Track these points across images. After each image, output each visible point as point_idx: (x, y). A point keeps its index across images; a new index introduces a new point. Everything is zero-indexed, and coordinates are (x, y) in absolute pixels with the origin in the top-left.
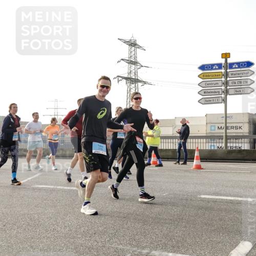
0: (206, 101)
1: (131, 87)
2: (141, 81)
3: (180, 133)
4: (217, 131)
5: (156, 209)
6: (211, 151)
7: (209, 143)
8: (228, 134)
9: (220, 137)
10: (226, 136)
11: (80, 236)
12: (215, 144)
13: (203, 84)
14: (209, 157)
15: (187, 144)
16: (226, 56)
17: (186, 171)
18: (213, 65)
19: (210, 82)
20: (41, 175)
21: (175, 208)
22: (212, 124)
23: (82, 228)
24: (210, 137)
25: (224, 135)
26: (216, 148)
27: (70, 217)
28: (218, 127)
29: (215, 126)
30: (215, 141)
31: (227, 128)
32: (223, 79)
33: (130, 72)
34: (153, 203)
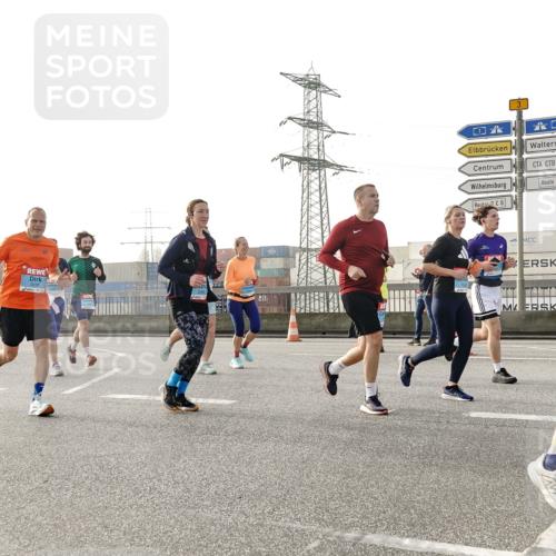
1: (311, 178)
2: (333, 165)
8: (526, 278)
9: (509, 285)
10: (523, 282)
11: (209, 503)
16: (519, 105)
18: (490, 126)
19: (485, 164)
21: (414, 441)
23: (213, 486)
25: (518, 279)
31: (523, 264)
32: (513, 157)
33: (308, 146)
34: (364, 430)
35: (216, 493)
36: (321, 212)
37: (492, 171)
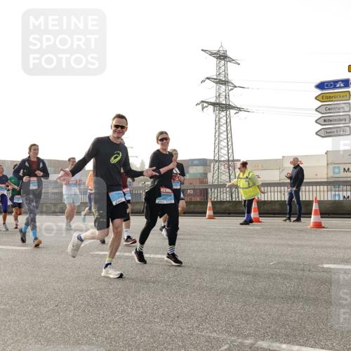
0: (327, 132)
1: (221, 116)
2: (234, 107)
4: (343, 174)
5: (260, 283)
6: (334, 202)
7: (331, 191)
9: (347, 183)
11: (158, 320)
12: (341, 193)
14: (332, 211)
17: (299, 230)
18: (336, 82)
21: (288, 283)
23: (161, 310)
24: (333, 184)
26: (341, 199)
27: (143, 294)
28: (344, 169)
29: (339, 168)
30: (341, 189)
33: (219, 95)
34: (255, 275)
35: (163, 314)
36: (227, 137)
37: (337, 110)
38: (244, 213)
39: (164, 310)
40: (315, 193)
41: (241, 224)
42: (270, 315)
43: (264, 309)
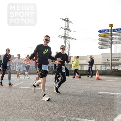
0: (102, 47)
1: (66, 41)
2: (71, 38)
3: (89, 62)
4: (107, 61)
5: (78, 98)
6: (104, 71)
7: (103, 67)
8: (112, 63)
9: (109, 65)
10: (111, 64)
11: (42, 111)
12: (106, 68)
13: (100, 39)
14: (103, 74)
15: (93, 68)
16: (111, 26)
17: (92, 80)
18: (105, 30)
19: (104, 38)
20: (24, 82)
21: (87, 98)
22: (104, 58)
23: (44, 107)
24: (104, 65)
25: (110, 63)
26: (106, 70)
27: (38, 102)
28: (108, 60)
29: (106, 59)
30: (106, 66)
31: (112, 60)
32: (110, 37)
33: (66, 34)
34: (76, 95)
35: (44, 109)
36: (68, 48)
37: (105, 40)
38: (73, 74)
39: (45, 108)
40: (97, 68)
41: (72, 78)
42: (81, 109)
43: (79, 107)
